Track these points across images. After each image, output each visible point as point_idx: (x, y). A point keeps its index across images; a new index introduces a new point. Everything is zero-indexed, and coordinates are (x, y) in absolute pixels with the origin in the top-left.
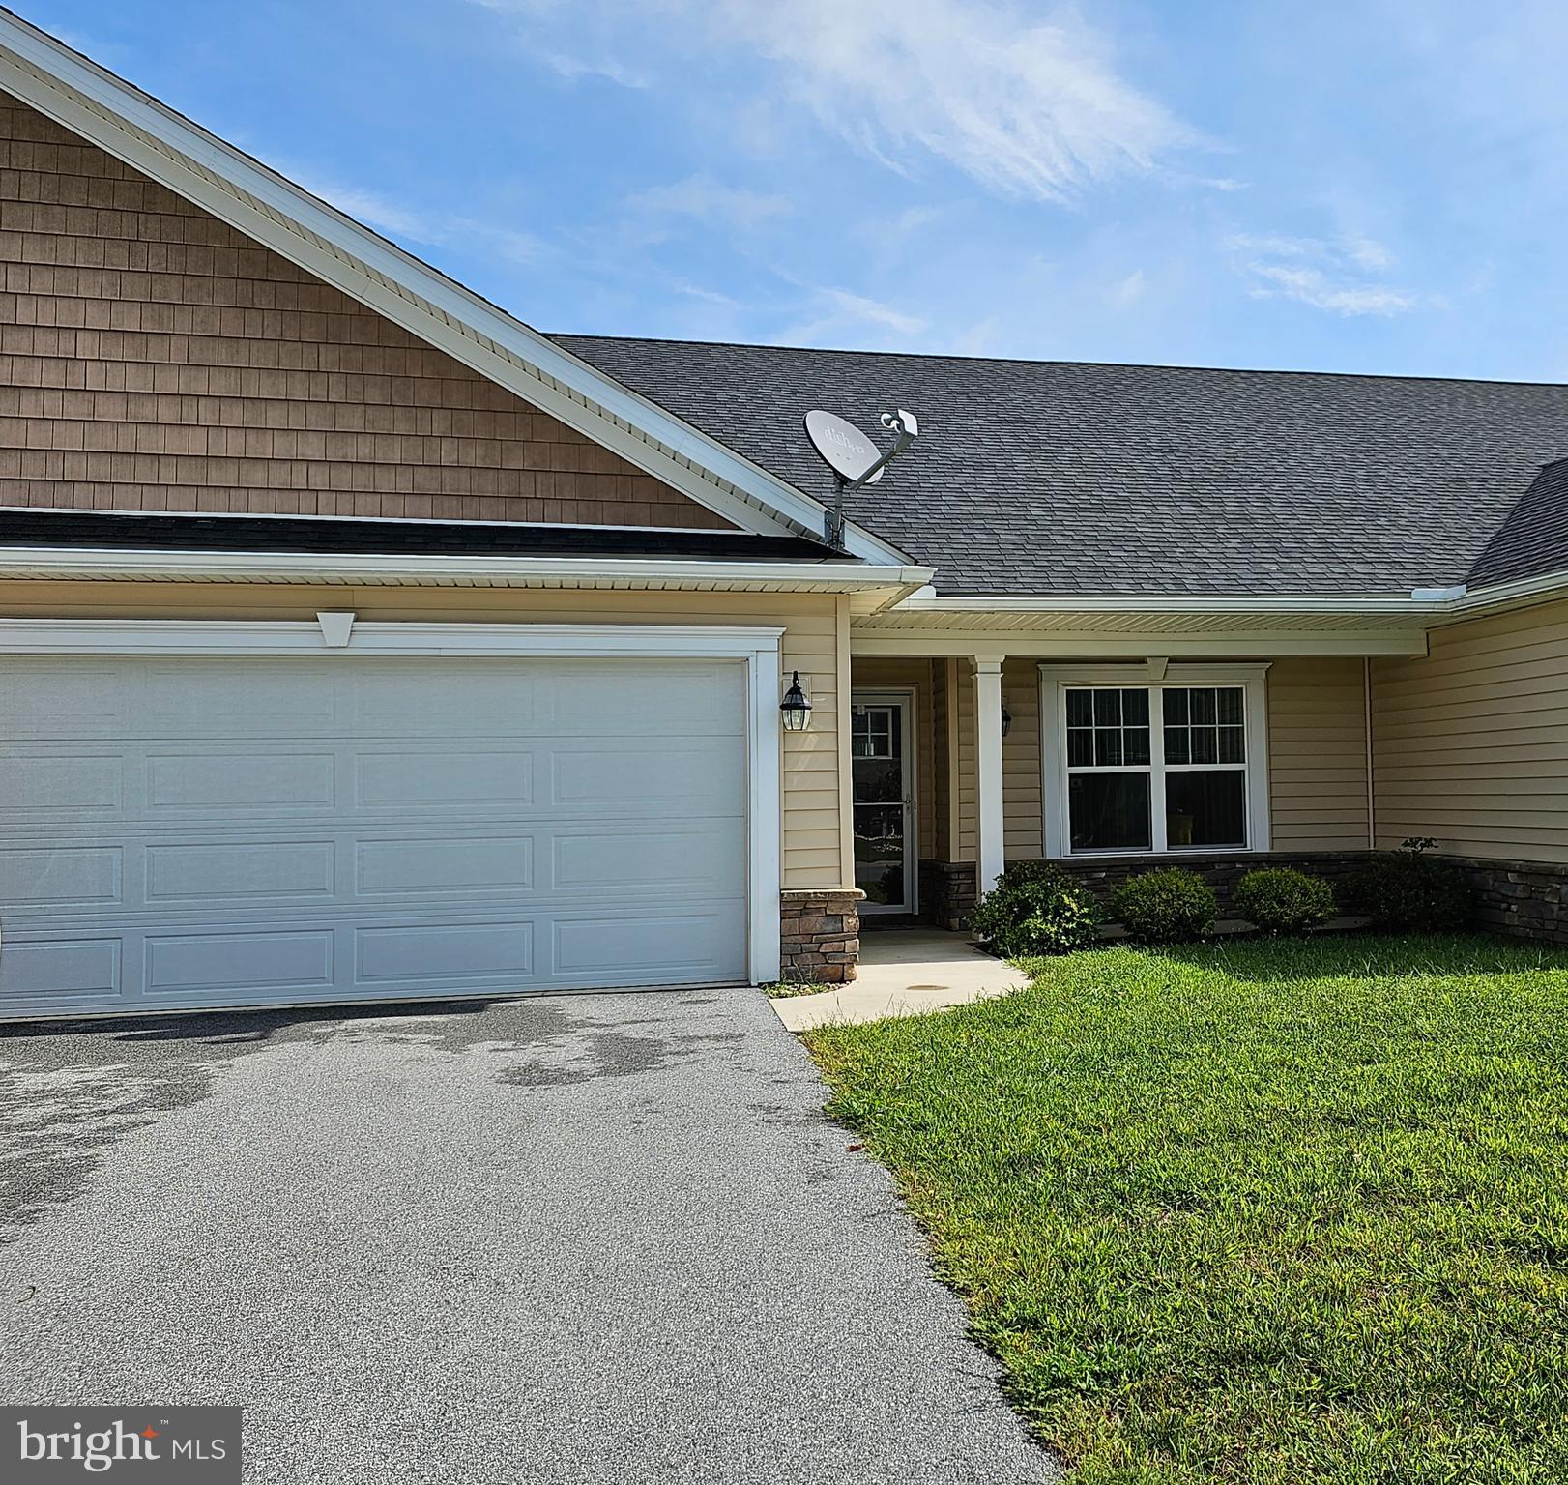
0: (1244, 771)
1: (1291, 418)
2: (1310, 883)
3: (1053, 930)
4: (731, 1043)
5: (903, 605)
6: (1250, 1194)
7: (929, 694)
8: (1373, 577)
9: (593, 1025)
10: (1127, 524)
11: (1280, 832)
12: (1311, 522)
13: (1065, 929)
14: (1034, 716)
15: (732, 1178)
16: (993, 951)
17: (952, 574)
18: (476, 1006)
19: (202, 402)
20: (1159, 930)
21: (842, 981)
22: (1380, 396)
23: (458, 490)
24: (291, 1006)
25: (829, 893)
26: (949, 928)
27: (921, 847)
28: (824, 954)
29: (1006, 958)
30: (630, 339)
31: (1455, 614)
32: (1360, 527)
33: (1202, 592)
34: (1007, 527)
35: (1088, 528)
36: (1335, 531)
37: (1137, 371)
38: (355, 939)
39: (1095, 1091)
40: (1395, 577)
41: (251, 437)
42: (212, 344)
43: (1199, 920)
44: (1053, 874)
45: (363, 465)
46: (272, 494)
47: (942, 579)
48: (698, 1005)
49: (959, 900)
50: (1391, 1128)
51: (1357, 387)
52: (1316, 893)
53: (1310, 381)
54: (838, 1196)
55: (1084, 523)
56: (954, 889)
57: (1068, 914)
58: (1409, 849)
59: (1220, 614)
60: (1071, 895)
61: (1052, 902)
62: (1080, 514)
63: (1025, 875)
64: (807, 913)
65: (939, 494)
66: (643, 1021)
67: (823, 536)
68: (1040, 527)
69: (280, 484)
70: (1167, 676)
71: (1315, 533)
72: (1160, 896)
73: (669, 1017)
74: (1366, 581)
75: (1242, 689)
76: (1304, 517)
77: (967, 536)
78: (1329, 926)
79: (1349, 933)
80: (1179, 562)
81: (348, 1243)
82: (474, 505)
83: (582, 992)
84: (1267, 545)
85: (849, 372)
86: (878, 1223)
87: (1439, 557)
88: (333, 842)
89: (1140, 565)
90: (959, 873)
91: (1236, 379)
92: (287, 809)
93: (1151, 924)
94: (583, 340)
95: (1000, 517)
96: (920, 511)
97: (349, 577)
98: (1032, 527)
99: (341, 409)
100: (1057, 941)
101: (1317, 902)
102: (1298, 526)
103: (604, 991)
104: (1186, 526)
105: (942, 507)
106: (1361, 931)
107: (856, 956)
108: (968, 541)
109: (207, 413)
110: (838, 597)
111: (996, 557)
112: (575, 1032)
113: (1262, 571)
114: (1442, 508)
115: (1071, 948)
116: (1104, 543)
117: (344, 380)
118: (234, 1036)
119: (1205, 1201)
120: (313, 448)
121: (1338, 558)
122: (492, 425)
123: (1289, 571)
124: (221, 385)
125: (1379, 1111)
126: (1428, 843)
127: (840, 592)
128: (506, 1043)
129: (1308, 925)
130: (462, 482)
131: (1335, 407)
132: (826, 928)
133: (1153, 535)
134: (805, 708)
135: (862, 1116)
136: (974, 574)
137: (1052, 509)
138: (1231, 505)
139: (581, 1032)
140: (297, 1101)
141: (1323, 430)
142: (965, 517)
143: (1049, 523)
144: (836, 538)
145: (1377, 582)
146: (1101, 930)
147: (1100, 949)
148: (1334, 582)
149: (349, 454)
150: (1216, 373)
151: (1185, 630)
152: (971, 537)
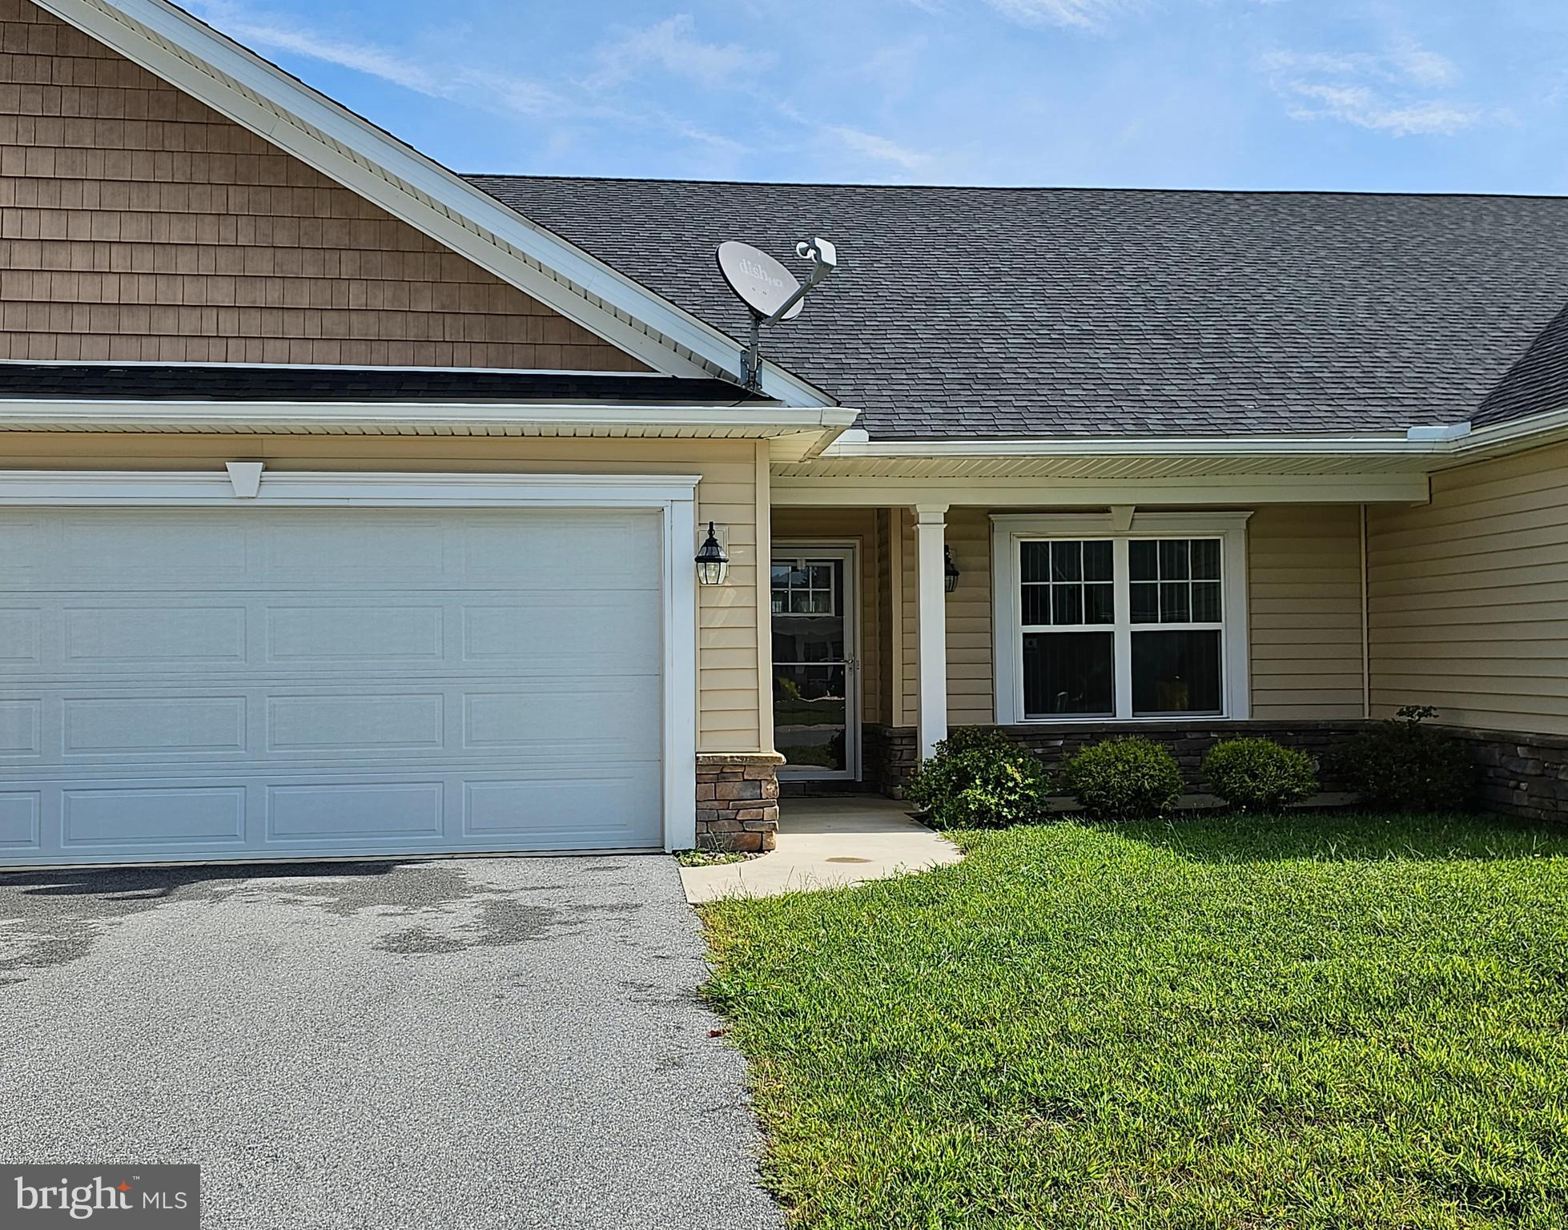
0: (1220, 631)
1: (1287, 241)
2: (1287, 755)
3: (993, 801)
4: (624, 914)
5: (831, 450)
6: (1132, 1104)
7: (874, 547)
8: (1365, 414)
9: (491, 891)
10: (1088, 360)
11: (1260, 697)
12: (1299, 355)
13: (1007, 801)
14: (985, 570)
15: (577, 1062)
16: (930, 822)
17: (890, 417)
18: (380, 867)
19: (114, 248)
20: (1114, 804)
21: (761, 850)
22: (1392, 215)
23: (366, 335)
24: (204, 863)
25: (746, 757)
26: (891, 797)
27: (864, 709)
28: (741, 822)
29: (941, 830)
30: (579, 179)
31: (1459, 456)
32: (1355, 360)
33: (1166, 433)
34: (955, 366)
35: (1044, 365)
36: (1326, 364)
37: (1118, 196)
38: (267, 796)
39: (990, 979)
40: (1390, 415)
41: (162, 283)
42: (125, 188)
43: (1159, 794)
44: (996, 741)
45: (273, 311)
46: (183, 340)
47: (878, 423)
48: (604, 872)
49: (902, 767)
50: (1315, 1034)
51: (1366, 206)
52: (1292, 766)
53: (1313, 201)
54: (683, 1086)
55: (1041, 360)
56: (895, 756)
57: (1011, 784)
58: (1405, 719)
59: (1188, 457)
60: (1015, 764)
61: (994, 770)
62: (1038, 350)
63: (966, 741)
64: (724, 778)
65: (884, 332)
66: (543, 888)
67: (739, 377)
68: (991, 365)
69: (190, 332)
70: (1134, 527)
71: (1302, 367)
72: (1116, 767)
73: (571, 884)
74: (1356, 420)
75: (1219, 540)
76: (1291, 350)
77: (910, 376)
78: (1308, 803)
79: (1329, 810)
80: (1143, 401)
81: (164, 1116)
82: (382, 348)
83: (490, 855)
84: (1246, 381)
85: (802, 206)
86: (716, 1119)
87: (1444, 391)
88: (244, 697)
89: (1098, 404)
90: (902, 738)
91: (1228, 201)
92: (200, 663)
93: (1105, 797)
94: (531, 181)
95: (948, 356)
96: (861, 351)
97: (258, 426)
98: (982, 366)
99: (250, 251)
100: (999, 814)
101: (1294, 776)
102: (1282, 360)
103: (513, 855)
104: (1155, 361)
105: (886, 346)
106: (1344, 809)
107: (775, 824)
108: (910, 382)
109: (119, 260)
110: (758, 441)
111: (939, 399)
112: (470, 897)
113: (1237, 409)
114: (1452, 337)
115: (1012, 822)
116: (1060, 381)
117: (253, 223)
118: (136, 892)
119: (1081, 1111)
120: (222, 293)
121: (1326, 394)
122: (401, 265)
123: (1268, 409)
124: (133, 230)
125: (1304, 1015)
126: (1427, 712)
127: (760, 437)
128: (397, 908)
129: (1284, 802)
130: (370, 326)
131: (1337, 228)
132: (744, 794)
133: (1117, 371)
134: (720, 561)
135: (732, 999)
136: (913, 417)
137: (1007, 345)
138: (1209, 337)
139: (477, 897)
140: (169, 962)
141: (1323, 253)
142: (910, 356)
143: (1002, 361)
144: (753, 379)
145: (1369, 420)
146: (1049, 803)
147: (1045, 823)
148: (1319, 421)
149: (258, 300)
150: (1207, 195)
151: (1150, 475)
152: (912, 377)
